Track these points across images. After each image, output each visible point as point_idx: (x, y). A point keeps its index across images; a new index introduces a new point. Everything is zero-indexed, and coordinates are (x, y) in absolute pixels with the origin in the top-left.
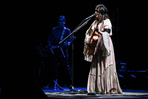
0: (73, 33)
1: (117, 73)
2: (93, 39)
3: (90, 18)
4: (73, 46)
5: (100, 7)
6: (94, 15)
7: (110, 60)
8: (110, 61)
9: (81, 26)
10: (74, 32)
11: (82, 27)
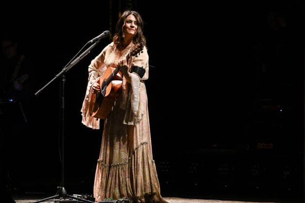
0: (63, 71)
1: (154, 161)
2: (112, 84)
3: (97, 39)
6: (105, 33)
7: (141, 133)
8: (143, 134)
9: (78, 58)
10: (64, 69)
11: (81, 59)
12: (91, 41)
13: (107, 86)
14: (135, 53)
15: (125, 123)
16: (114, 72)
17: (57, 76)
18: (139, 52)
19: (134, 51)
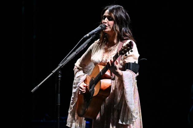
3: (93, 34)
4: (59, 98)
5: (117, 9)
6: (101, 27)
9: (75, 53)
10: (61, 65)
11: (77, 54)
12: (88, 35)
13: (96, 84)
14: (124, 52)
15: (120, 122)
16: (103, 70)
17: (54, 72)
18: (128, 50)
19: (123, 49)
